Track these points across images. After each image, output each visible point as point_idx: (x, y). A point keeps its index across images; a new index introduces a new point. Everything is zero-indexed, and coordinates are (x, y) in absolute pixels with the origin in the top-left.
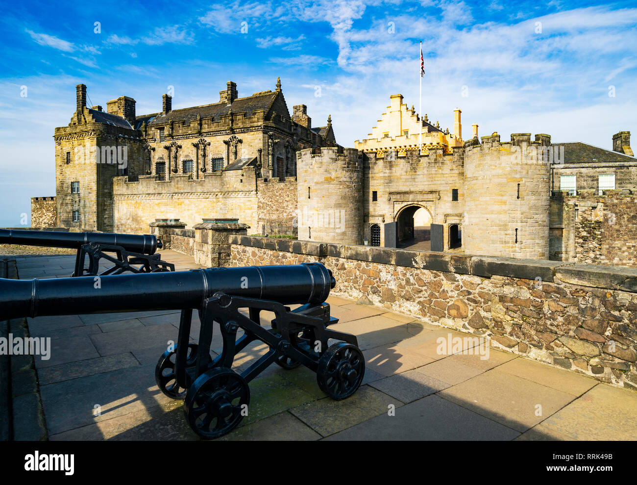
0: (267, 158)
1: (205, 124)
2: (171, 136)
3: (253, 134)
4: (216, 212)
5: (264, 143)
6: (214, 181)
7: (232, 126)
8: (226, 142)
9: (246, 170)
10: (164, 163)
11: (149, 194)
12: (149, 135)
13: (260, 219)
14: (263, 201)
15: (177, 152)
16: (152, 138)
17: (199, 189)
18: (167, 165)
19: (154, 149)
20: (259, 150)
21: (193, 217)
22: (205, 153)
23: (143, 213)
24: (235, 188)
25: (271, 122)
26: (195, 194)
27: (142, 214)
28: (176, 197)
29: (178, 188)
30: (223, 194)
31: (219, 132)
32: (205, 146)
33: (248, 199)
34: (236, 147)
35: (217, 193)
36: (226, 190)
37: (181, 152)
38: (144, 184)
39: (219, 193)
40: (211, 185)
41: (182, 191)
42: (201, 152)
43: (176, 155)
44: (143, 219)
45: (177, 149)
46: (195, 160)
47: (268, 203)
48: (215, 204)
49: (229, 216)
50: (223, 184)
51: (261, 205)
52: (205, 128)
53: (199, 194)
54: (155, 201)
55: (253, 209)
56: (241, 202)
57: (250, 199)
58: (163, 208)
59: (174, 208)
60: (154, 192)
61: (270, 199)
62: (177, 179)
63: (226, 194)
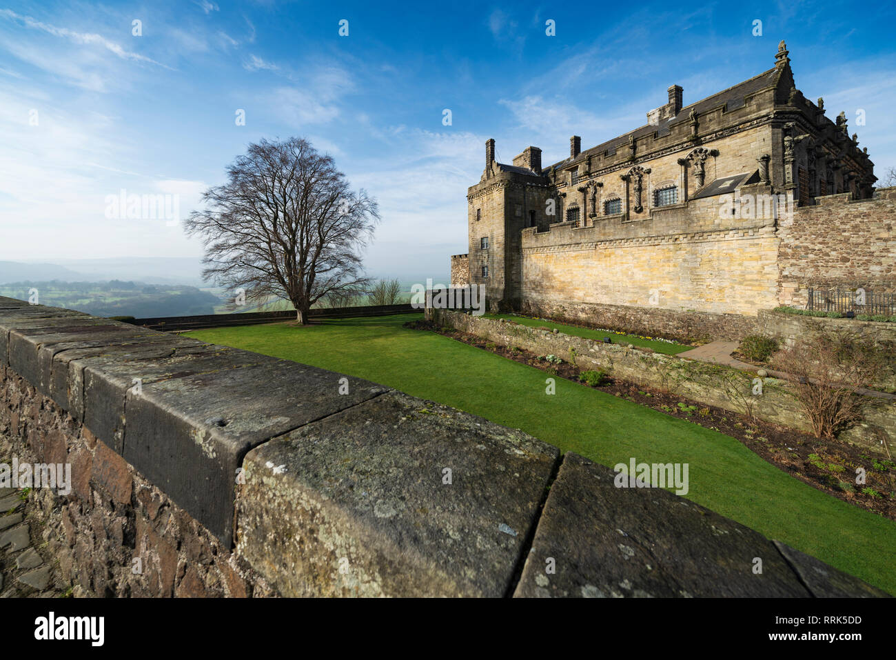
0: (782, 170)
1: (642, 144)
2: (588, 174)
3: (746, 135)
4: (675, 266)
5: (774, 146)
6: (671, 219)
7: (696, 133)
8: (681, 162)
9: (747, 190)
10: (578, 209)
11: (563, 245)
12: (559, 179)
13: (786, 277)
14: (792, 242)
15: (595, 193)
16: (563, 182)
17: (642, 233)
18: (582, 211)
19: (564, 195)
20: (763, 158)
21: (630, 273)
22: (640, 186)
23: (556, 268)
24: (719, 225)
25: (790, 104)
26: (634, 240)
27: (554, 271)
28: (602, 246)
29: (604, 234)
30: (689, 237)
31: (668, 150)
32: (641, 177)
33: (751, 242)
34: (702, 165)
35: (676, 237)
36: (698, 229)
37: (602, 191)
38: (557, 233)
39: (681, 237)
40: (664, 225)
41: (611, 238)
42: (633, 186)
43: (595, 197)
44: (555, 275)
45: (595, 189)
46: (623, 198)
47: (811, 246)
48: (671, 254)
49: (704, 272)
50: (689, 221)
51: (789, 251)
52: (642, 150)
53: (641, 240)
54: (571, 253)
55: (766, 260)
56: (733, 249)
57: (756, 241)
58: (582, 262)
59: (599, 260)
60: (569, 242)
61: (821, 239)
62: (603, 222)
63: (697, 236)
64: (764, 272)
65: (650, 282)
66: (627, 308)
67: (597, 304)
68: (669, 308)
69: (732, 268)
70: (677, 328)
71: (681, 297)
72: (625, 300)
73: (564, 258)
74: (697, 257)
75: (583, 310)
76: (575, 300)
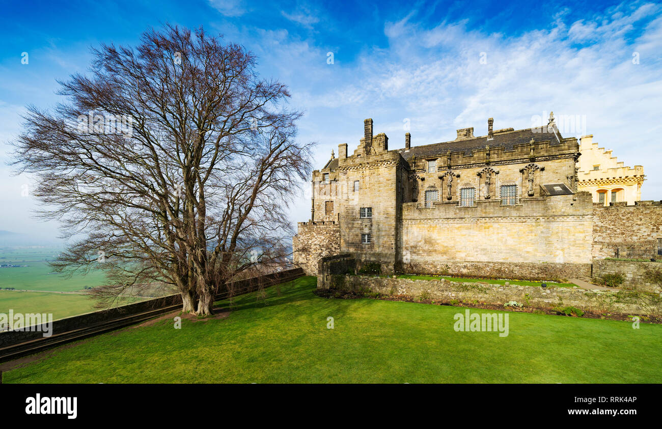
1: (494, 153)
2: (448, 166)
3: (560, 162)
4: (535, 236)
6: (535, 206)
7: (533, 154)
8: (520, 170)
9: (579, 194)
10: (437, 191)
12: (419, 166)
13: (596, 242)
14: (600, 224)
15: (452, 181)
16: (422, 169)
17: (514, 213)
18: (440, 193)
19: (423, 179)
20: (570, 177)
21: (504, 240)
22: (489, 181)
23: (439, 236)
24: (564, 212)
26: (508, 218)
27: (438, 238)
28: (482, 221)
29: (485, 213)
30: (546, 218)
31: (513, 161)
32: (491, 174)
33: (580, 223)
35: (538, 218)
36: (551, 214)
37: (458, 181)
39: (541, 218)
41: (491, 215)
42: (484, 180)
43: (451, 184)
44: (438, 241)
45: (452, 178)
46: (477, 188)
47: (608, 227)
48: (533, 228)
49: (554, 239)
50: (547, 209)
51: (598, 229)
52: (494, 158)
53: (513, 218)
54: (456, 224)
55: (587, 233)
56: (570, 227)
57: (582, 223)
58: (464, 232)
59: (479, 231)
60: (454, 216)
61: (613, 223)
62: (484, 204)
63: (551, 217)
64: (586, 239)
65: (519, 245)
66: (502, 264)
67: (478, 262)
68: (530, 262)
69: (570, 237)
70: (538, 274)
71: (538, 254)
72: (499, 258)
73: (448, 228)
74: (550, 231)
75: (465, 267)
76: (458, 260)
